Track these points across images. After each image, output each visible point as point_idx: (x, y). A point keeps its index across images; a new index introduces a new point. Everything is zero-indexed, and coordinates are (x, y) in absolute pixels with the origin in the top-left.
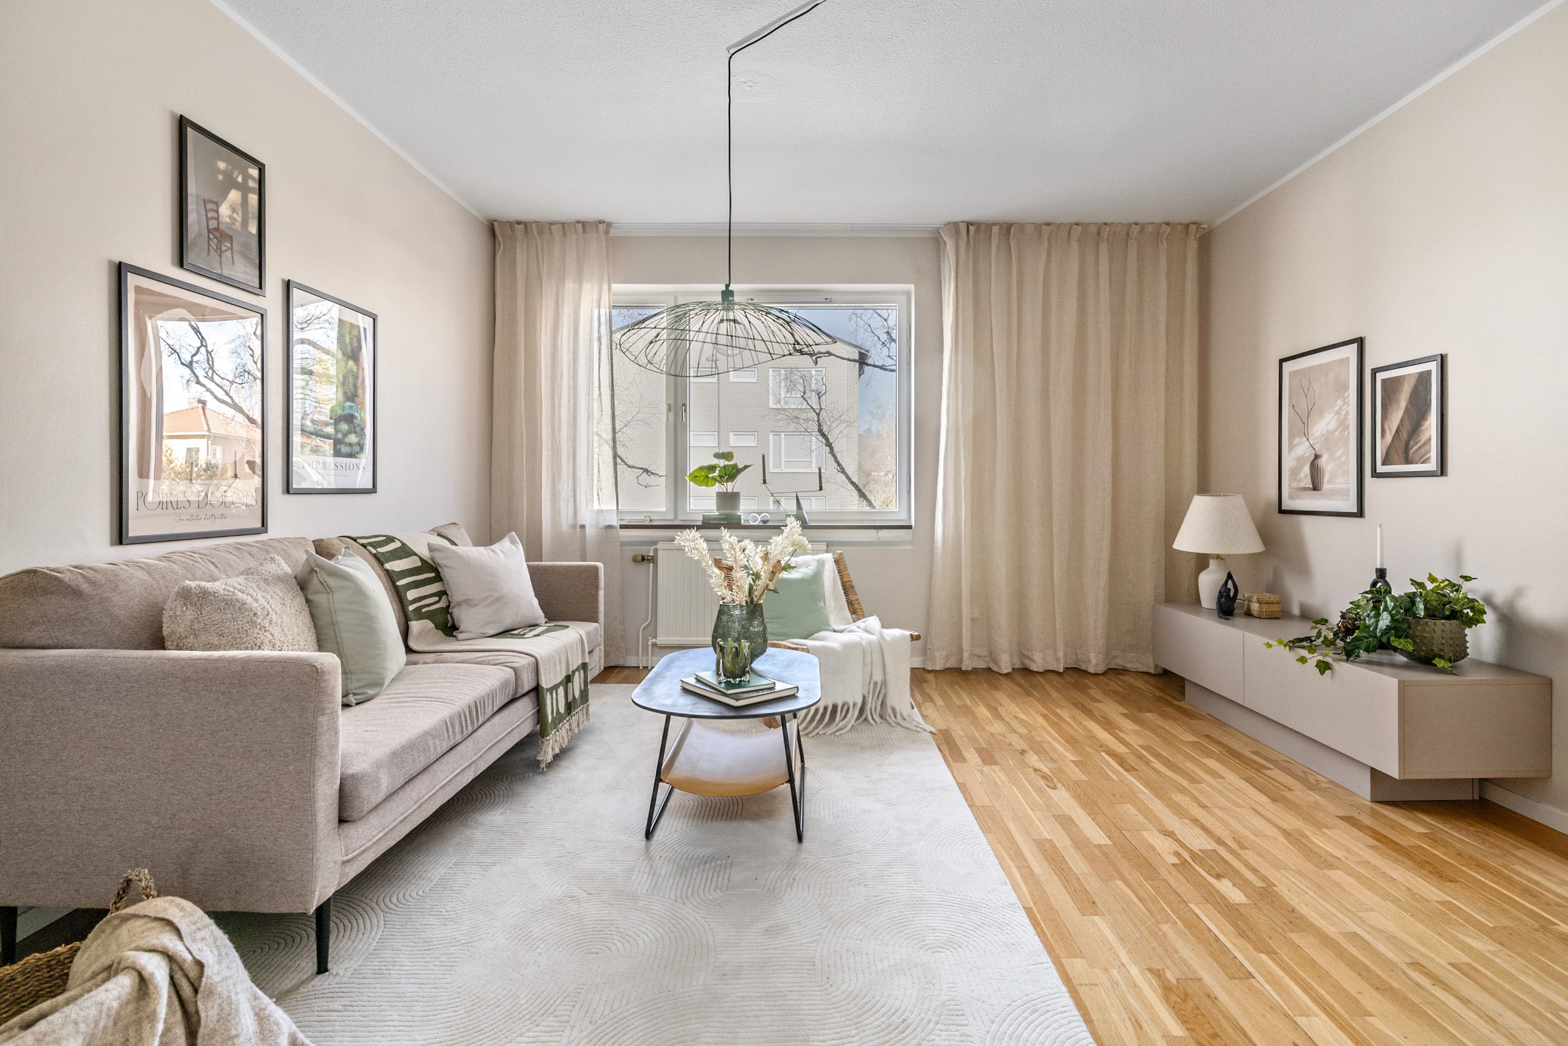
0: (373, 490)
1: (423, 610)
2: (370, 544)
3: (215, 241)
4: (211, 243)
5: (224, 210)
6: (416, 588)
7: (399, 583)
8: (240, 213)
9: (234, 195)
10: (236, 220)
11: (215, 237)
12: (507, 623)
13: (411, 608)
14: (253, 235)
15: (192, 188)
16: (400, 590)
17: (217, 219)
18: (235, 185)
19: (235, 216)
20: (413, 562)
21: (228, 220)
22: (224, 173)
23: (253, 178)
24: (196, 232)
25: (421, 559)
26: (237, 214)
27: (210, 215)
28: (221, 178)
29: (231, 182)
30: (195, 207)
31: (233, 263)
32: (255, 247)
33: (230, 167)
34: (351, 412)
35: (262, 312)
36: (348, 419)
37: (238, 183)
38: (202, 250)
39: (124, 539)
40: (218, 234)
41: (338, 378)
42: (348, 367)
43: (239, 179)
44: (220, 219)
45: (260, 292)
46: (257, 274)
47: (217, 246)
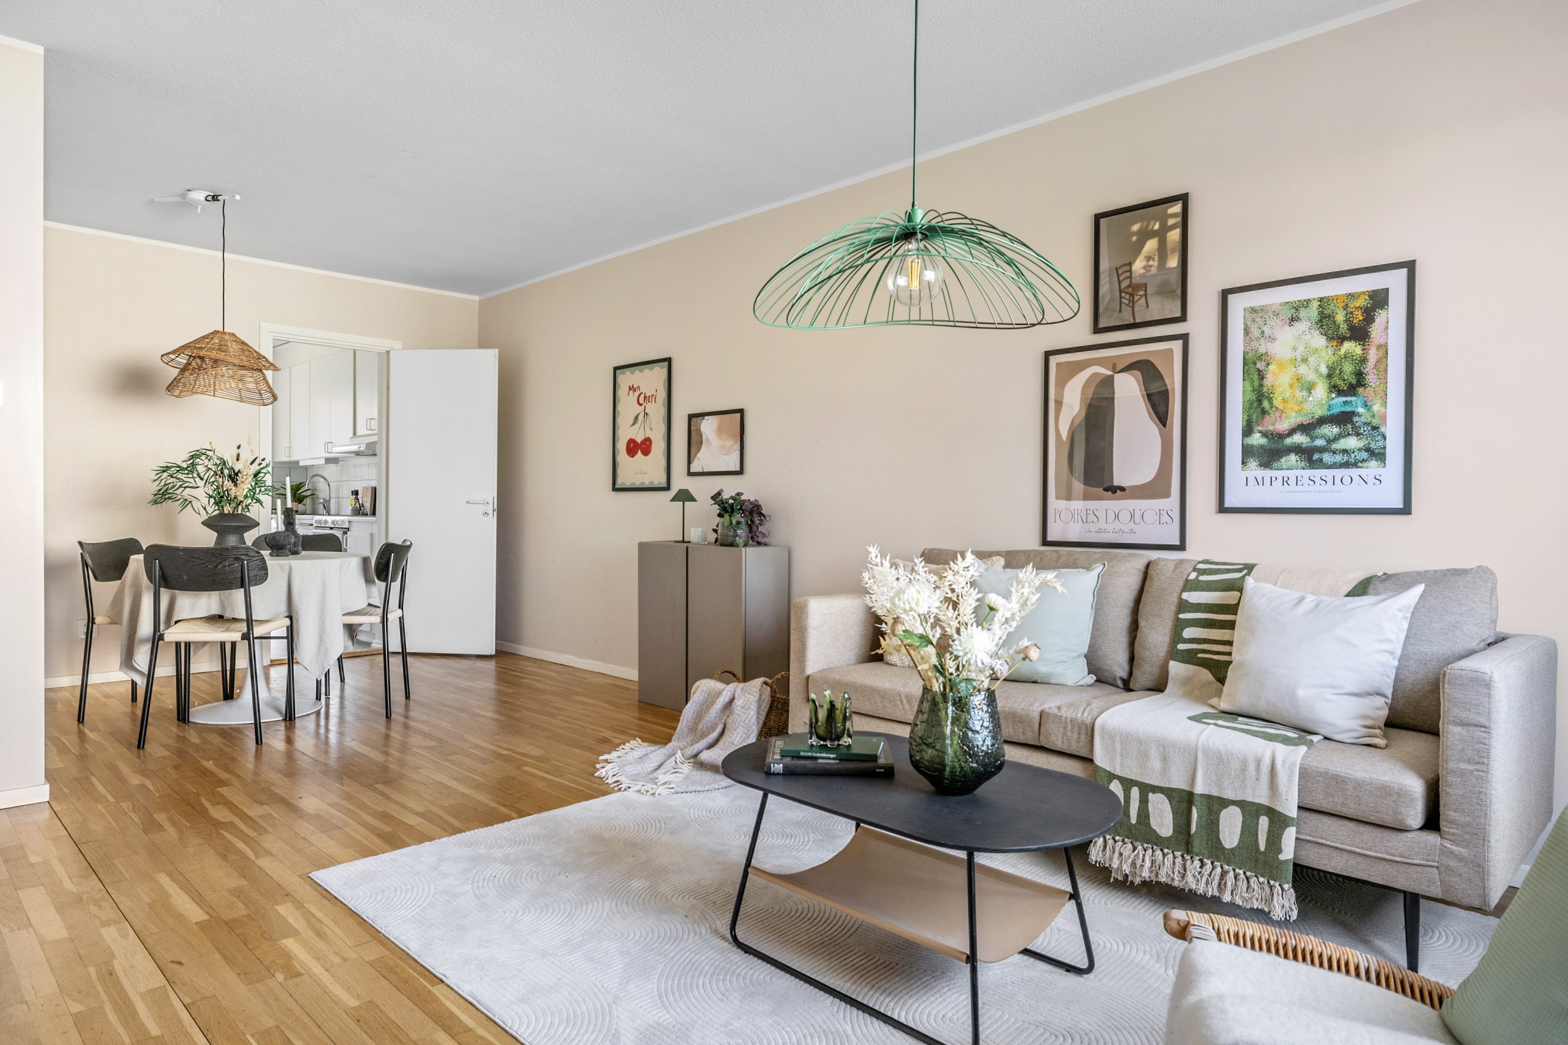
0: (1403, 510)
3: (1127, 297)
4: (1123, 300)
5: (1138, 266)
6: (1200, 626)
8: (1156, 258)
9: (1151, 245)
10: (1151, 266)
11: (1127, 293)
13: (1183, 647)
14: (1174, 268)
15: (1104, 265)
16: (1181, 623)
17: (1130, 277)
18: (1153, 235)
19: (1151, 263)
20: (1224, 599)
21: (1142, 271)
22: (1138, 232)
23: (1174, 215)
24: (1109, 297)
26: (1153, 260)
27: (1121, 278)
28: (1134, 239)
29: (1145, 235)
30: (1107, 279)
31: (1148, 306)
32: (1175, 279)
33: (1145, 223)
34: (1348, 409)
35: (1185, 338)
36: (1344, 419)
37: (1156, 230)
38: (1114, 311)
39: (1045, 542)
40: (1130, 290)
41: (1317, 371)
42: (1342, 352)
43: (1157, 227)
44: (1134, 275)
45: (1183, 318)
46: (1178, 303)
47: (1129, 300)
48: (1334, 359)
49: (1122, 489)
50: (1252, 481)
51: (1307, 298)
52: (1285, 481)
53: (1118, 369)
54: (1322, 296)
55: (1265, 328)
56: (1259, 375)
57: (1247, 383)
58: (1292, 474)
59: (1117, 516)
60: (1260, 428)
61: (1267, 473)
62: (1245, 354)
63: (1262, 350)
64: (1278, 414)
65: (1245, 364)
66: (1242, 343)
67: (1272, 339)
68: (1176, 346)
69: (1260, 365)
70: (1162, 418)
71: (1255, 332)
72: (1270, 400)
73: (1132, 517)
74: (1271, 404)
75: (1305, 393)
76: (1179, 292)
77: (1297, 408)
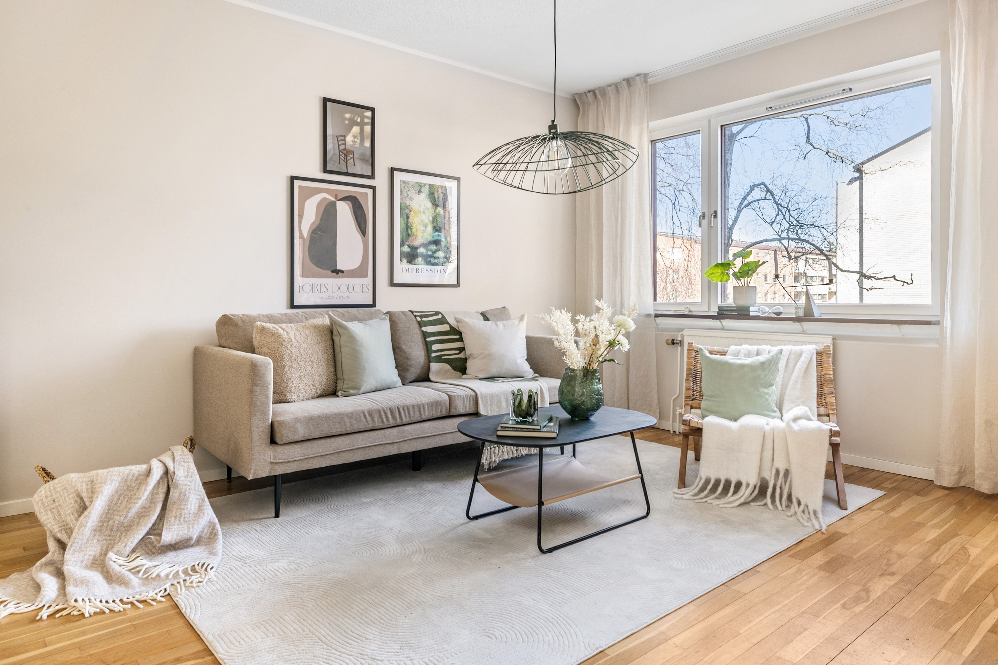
0: (458, 285)
1: (443, 358)
2: (418, 316)
3: (343, 155)
4: (341, 157)
5: (349, 138)
6: (440, 343)
7: (428, 339)
8: (359, 138)
9: (356, 130)
10: (356, 142)
11: (343, 154)
12: (494, 372)
13: (433, 355)
14: (368, 147)
15: (329, 132)
16: (428, 343)
17: (345, 144)
18: (357, 124)
19: (356, 140)
20: (446, 328)
21: (351, 143)
22: (349, 119)
23: (367, 117)
24: (332, 153)
25: (451, 327)
26: (357, 138)
27: (340, 143)
28: (347, 122)
29: (353, 123)
30: (331, 141)
31: (355, 165)
32: (369, 153)
33: (353, 115)
34: (439, 238)
35: (373, 188)
36: (436, 242)
37: (358, 122)
38: (336, 162)
39: (292, 306)
40: (345, 152)
41: (429, 219)
42: (437, 212)
43: (359, 120)
44: (347, 144)
45: (372, 177)
46: (370, 168)
47: (345, 158)
48: (434, 214)
49: (342, 272)
50: (404, 270)
51: (425, 182)
52: (417, 271)
53: (339, 198)
54: (430, 183)
55: (409, 193)
56: (407, 216)
57: (402, 219)
58: (420, 267)
59: (339, 288)
60: (407, 243)
61: (411, 266)
62: (401, 204)
63: (408, 204)
64: (414, 237)
65: (401, 209)
66: (399, 198)
67: (412, 199)
68: (370, 191)
69: (407, 211)
70: (363, 232)
71: (405, 194)
72: (411, 229)
73: (348, 288)
74: (411, 231)
75: (424, 228)
76: (370, 161)
77: (421, 235)
